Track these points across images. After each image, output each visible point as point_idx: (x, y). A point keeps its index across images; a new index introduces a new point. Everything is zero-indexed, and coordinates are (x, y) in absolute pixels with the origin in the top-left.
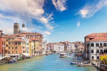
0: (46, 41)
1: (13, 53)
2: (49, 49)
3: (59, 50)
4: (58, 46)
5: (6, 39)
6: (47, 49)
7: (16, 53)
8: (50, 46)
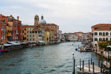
0: (61, 31)
1: (31, 40)
2: (64, 38)
3: (73, 39)
4: (72, 36)
5: (24, 28)
6: (62, 38)
7: (34, 40)
8: (65, 36)
